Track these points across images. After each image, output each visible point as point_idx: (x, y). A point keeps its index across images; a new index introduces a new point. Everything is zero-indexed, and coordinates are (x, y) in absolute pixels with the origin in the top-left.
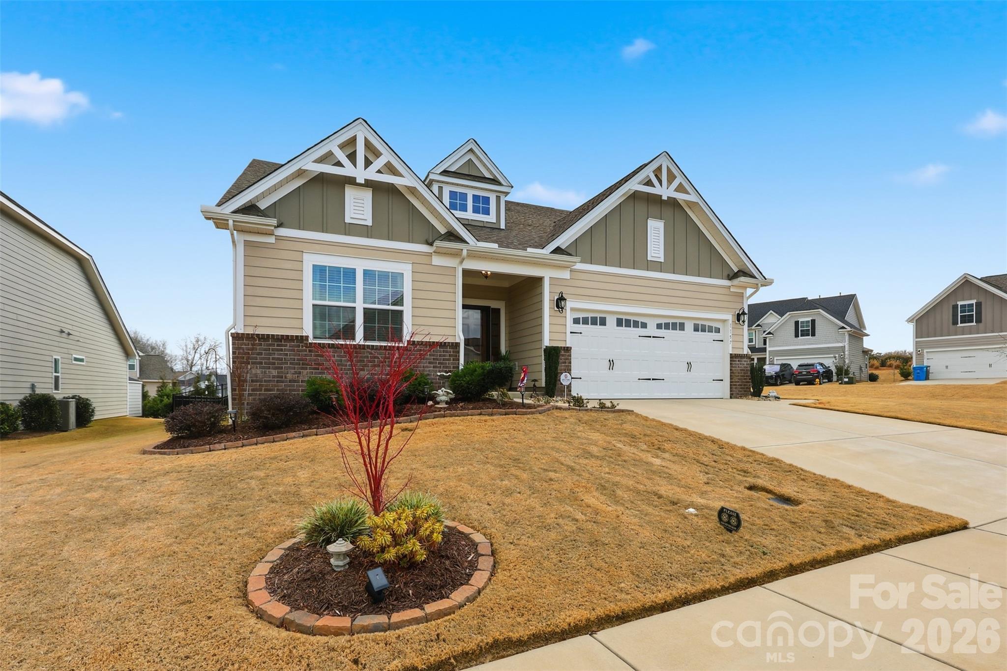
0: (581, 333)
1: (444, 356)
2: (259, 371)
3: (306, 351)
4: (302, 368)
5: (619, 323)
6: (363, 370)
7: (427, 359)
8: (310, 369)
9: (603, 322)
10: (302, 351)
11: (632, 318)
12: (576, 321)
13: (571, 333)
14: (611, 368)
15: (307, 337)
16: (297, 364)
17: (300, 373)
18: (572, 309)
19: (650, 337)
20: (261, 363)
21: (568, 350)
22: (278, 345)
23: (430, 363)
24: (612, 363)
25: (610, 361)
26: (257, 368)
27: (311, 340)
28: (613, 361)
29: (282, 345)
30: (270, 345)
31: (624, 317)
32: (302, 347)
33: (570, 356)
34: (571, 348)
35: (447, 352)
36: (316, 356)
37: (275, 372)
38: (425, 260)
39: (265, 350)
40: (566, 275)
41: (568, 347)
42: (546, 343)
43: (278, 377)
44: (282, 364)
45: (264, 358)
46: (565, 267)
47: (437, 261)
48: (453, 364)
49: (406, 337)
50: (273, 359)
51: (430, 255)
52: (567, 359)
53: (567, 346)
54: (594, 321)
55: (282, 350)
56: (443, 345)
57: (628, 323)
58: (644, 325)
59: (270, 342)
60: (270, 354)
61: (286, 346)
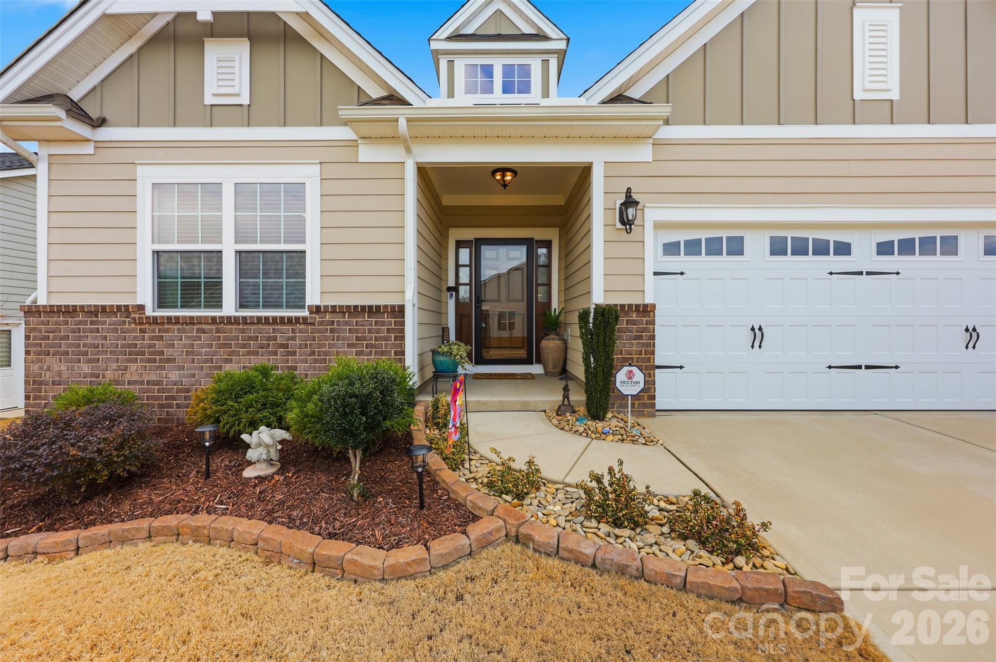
0: (682, 274)
1: (378, 331)
2: (63, 368)
3: (135, 330)
4: (129, 361)
5: (778, 248)
6: (230, 361)
7: (344, 339)
8: (142, 360)
9: (736, 247)
10: (129, 331)
11: (811, 235)
12: (671, 249)
13: (655, 274)
14: (757, 344)
15: (141, 308)
16: (121, 353)
17: (126, 368)
18: (659, 226)
19: (861, 273)
20: (67, 353)
21: (647, 310)
22: (92, 323)
23: (349, 346)
24: (757, 335)
25: (753, 329)
26: (61, 362)
27: (149, 312)
28: (760, 329)
29: (96, 323)
30: (80, 323)
31: (789, 234)
32: (130, 323)
33: (653, 323)
34: (654, 306)
35: (383, 324)
36: (152, 338)
37: (86, 368)
38: (344, 154)
39: (73, 331)
40: (644, 153)
41: (646, 306)
42: (598, 297)
43: (92, 375)
44: (98, 353)
45: (71, 345)
46: (640, 138)
47: (367, 153)
48: (394, 346)
49: (313, 297)
50: (85, 345)
51: (353, 145)
52: (644, 330)
53: (646, 302)
54: (714, 247)
55: (98, 331)
56: (373, 311)
57: (800, 248)
58: (843, 249)
59: (81, 319)
60: (80, 338)
61: (104, 323)
